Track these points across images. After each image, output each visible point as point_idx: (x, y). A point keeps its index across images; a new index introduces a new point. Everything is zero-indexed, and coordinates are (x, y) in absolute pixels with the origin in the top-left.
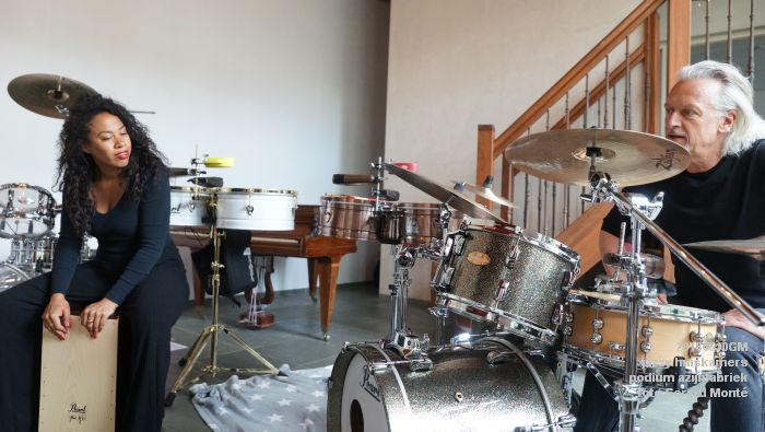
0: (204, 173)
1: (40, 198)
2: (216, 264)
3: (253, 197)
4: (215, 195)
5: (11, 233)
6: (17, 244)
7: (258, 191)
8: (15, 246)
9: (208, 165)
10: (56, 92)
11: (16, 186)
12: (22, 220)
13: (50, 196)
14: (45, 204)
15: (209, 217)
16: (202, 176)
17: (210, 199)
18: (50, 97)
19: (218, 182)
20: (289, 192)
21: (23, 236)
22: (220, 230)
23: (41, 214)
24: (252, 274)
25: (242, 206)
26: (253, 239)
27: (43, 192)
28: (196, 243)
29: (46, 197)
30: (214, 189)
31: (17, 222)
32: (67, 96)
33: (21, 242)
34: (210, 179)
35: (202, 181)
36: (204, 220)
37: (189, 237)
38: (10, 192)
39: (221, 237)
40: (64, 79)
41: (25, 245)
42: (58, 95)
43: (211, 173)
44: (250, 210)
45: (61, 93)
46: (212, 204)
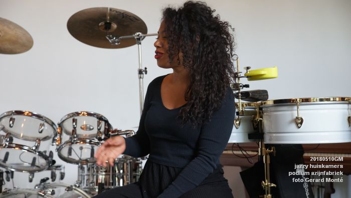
0: (247, 86)
1: (99, 124)
2: (266, 183)
3: (300, 107)
4: (261, 109)
5: (77, 159)
6: (82, 168)
7: (306, 100)
8: (81, 171)
9: (251, 77)
10: (106, 23)
11: (78, 114)
12: (84, 146)
13: (106, 122)
14: (102, 130)
15: (256, 132)
16: (245, 89)
17: (254, 113)
18: (101, 29)
19: (263, 95)
20: (343, 99)
21: (87, 161)
22: (268, 146)
23: (100, 139)
24: (307, 194)
25: (289, 119)
26: (306, 155)
27: (100, 118)
28: (245, 162)
29: (103, 123)
30: (260, 102)
31: (81, 148)
32: (115, 26)
33: (85, 166)
34: (254, 92)
35: (246, 95)
36: (250, 136)
37: (238, 156)
38: (74, 121)
39: (271, 154)
40: (111, 10)
41: (89, 170)
42: (108, 26)
43: (254, 86)
44: (299, 122)
45: (110, 24)
46: (258, 118)
